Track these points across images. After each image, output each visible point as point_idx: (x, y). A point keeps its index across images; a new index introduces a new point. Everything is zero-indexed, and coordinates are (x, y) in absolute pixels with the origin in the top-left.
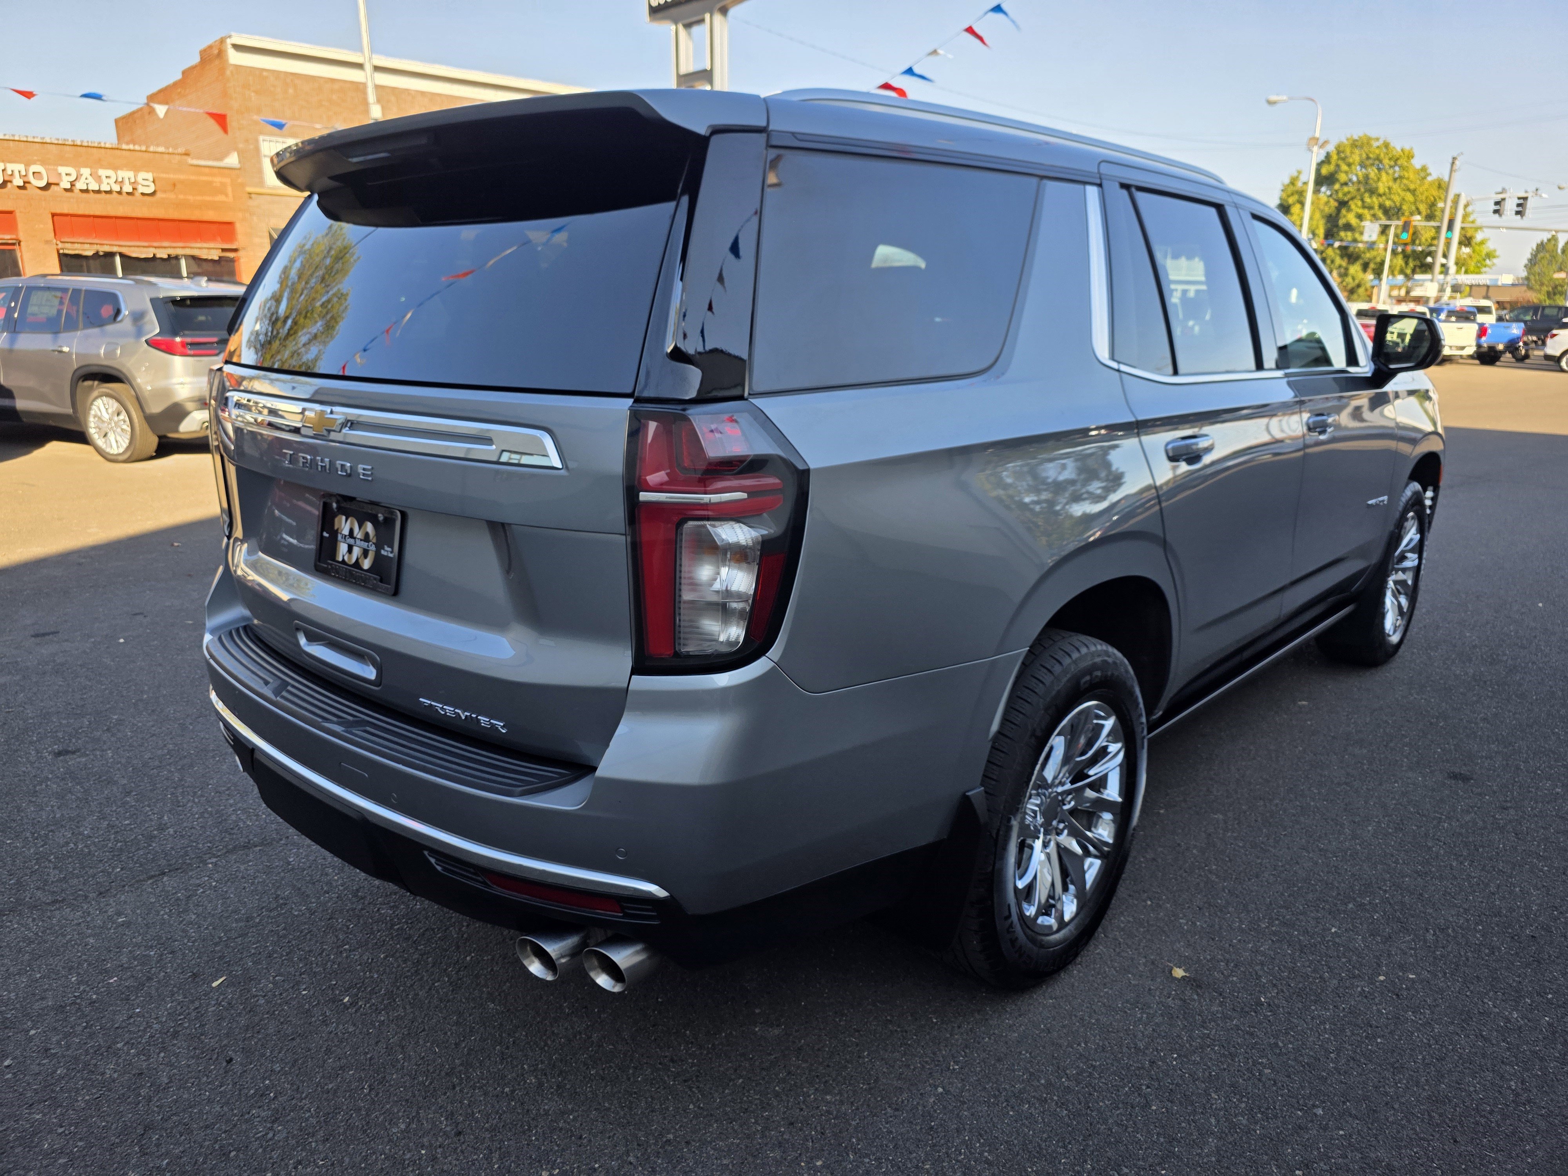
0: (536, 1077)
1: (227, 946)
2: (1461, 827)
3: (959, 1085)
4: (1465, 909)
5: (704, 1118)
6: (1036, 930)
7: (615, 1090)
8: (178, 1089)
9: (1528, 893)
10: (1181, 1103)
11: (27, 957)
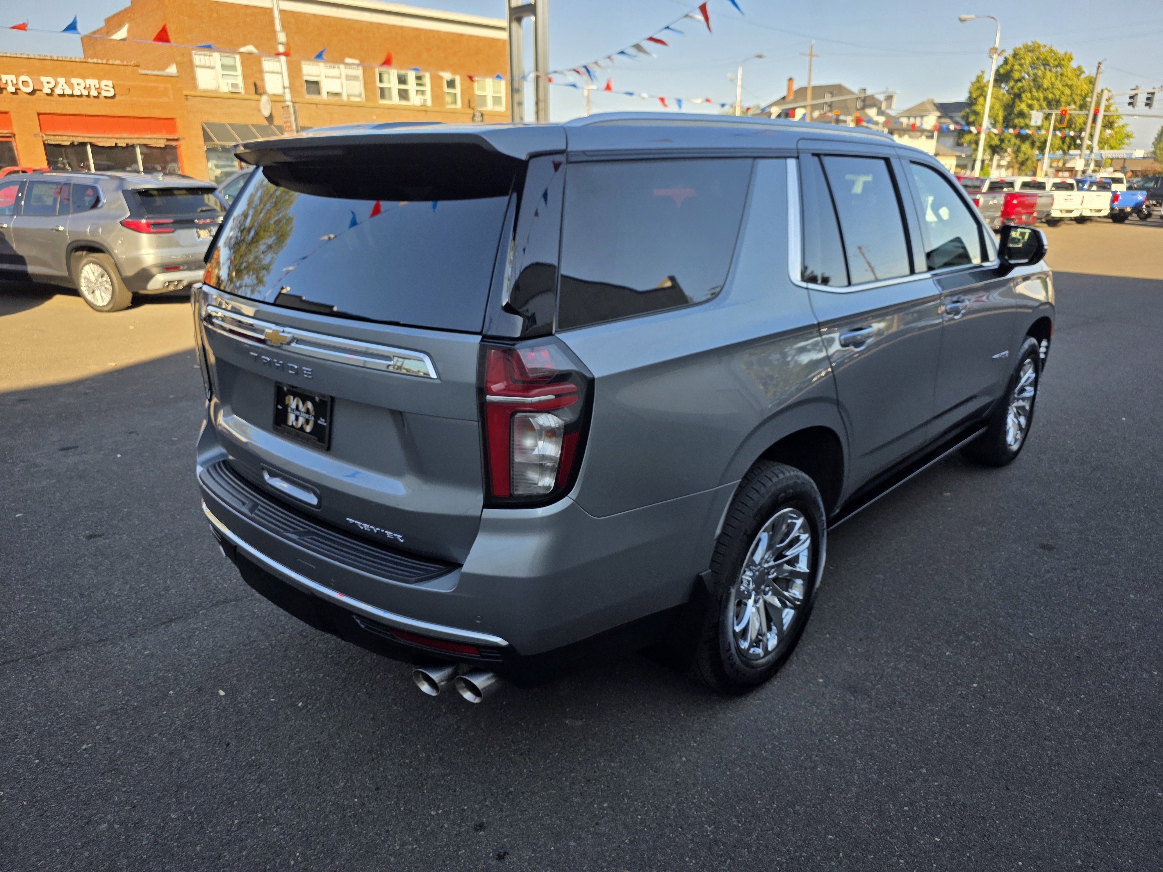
0: (426, 753)
1: (219, 670)
2: (1043, 582)
3: (696, 756)
4: (1036, 639)
5: (533, 777)
6: (749, 657)
7: (477, 760)
8: (197, 763)
9: (1079, 628)
10: (836, 766)
11: (87, 678)
